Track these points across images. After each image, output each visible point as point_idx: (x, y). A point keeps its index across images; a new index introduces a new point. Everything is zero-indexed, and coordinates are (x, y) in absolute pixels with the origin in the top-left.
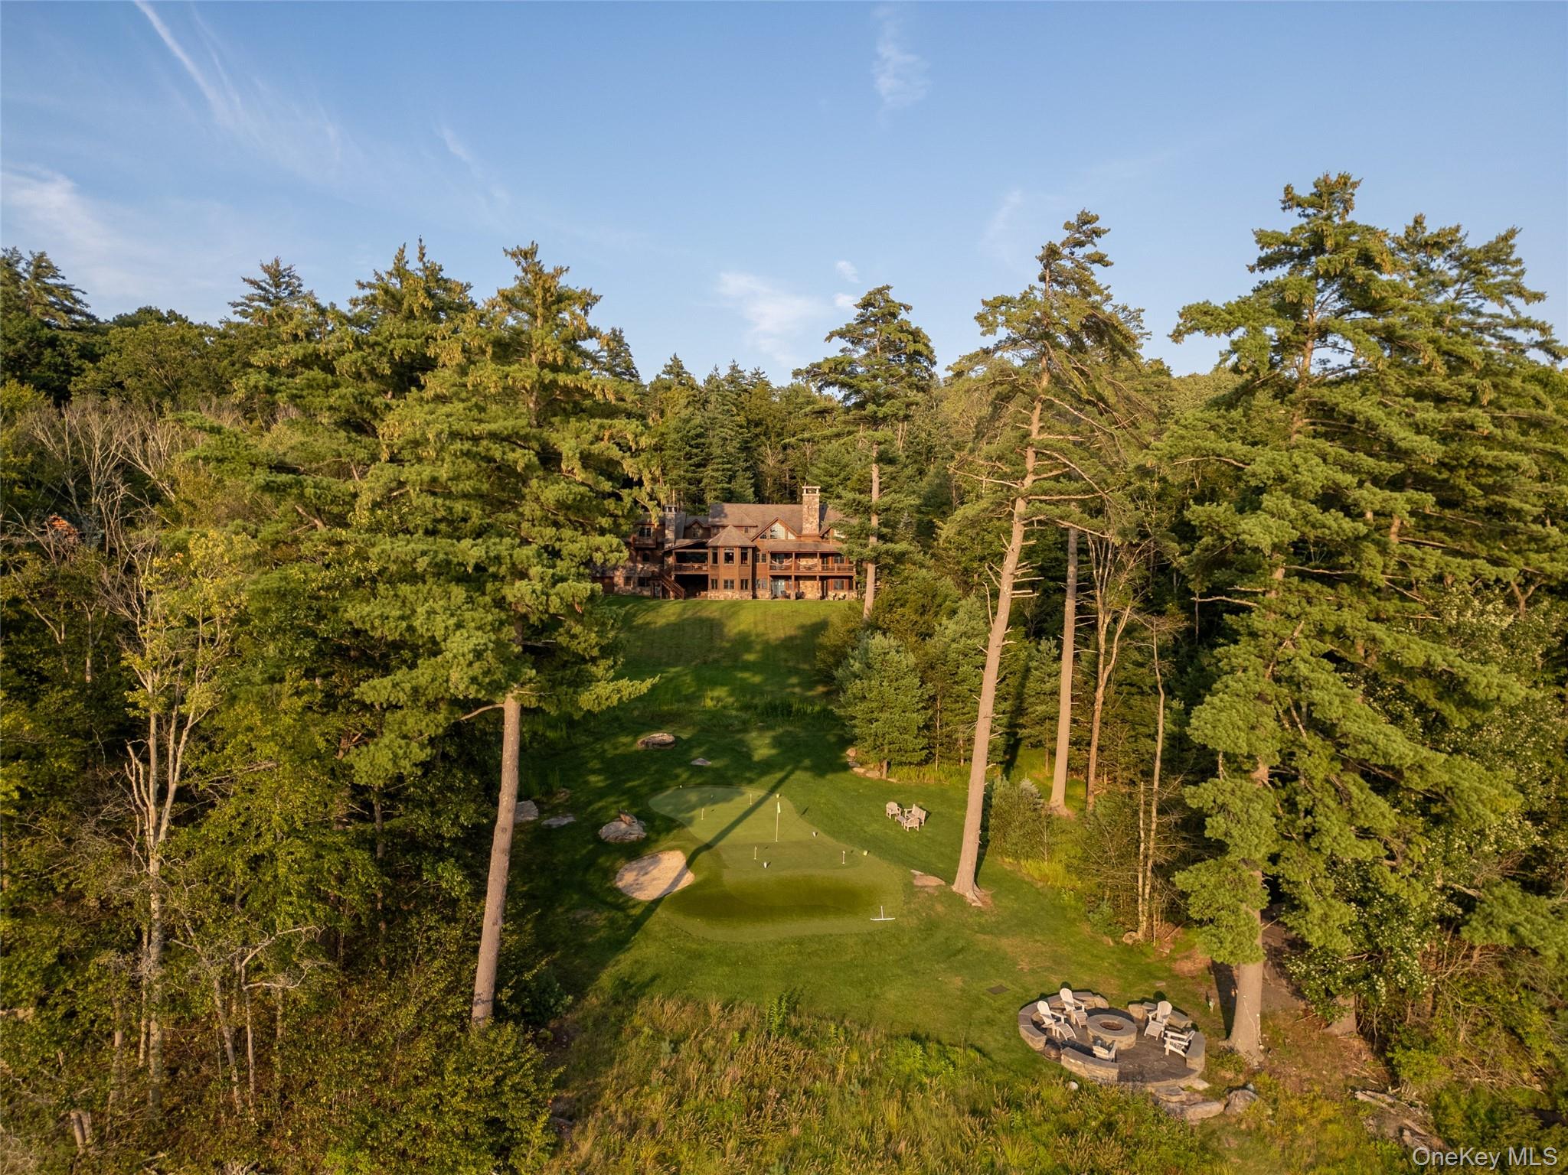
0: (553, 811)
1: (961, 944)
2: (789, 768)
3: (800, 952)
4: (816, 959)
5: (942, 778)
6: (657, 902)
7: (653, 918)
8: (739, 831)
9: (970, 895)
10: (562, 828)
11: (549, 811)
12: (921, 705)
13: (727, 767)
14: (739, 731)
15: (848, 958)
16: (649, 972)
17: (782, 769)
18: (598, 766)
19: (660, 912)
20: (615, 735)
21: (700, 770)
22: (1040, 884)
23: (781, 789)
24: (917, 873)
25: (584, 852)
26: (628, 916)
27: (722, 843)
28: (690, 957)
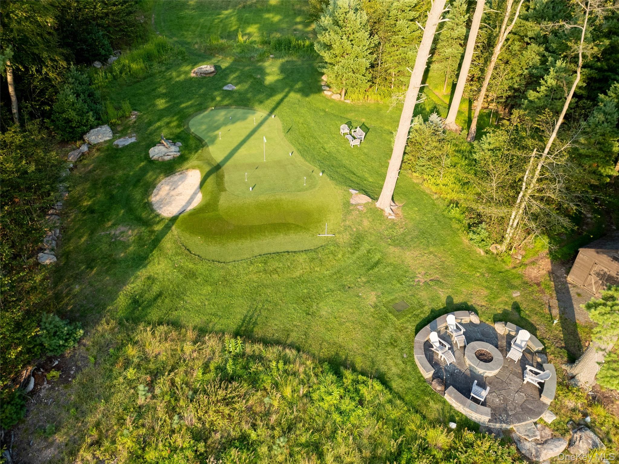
0: (123, 134)
1: (378, 256)
2: (286, 90)
3: (265, 270)
4: (275, 276)
5: (379, 99)
6: (174, 219)
7: (169, 236)
8: (242, 151)
9: (388, 211)
10: (126, 147)
11: (122, 132)
12: (369, 51)
13: (247, 91)
14: (259, 61)
15: (298, 274)
16: (156, 289)
17: (282, 91)
18: (164, 91)
19: (175, 230)
20: (179, 65)
21: (229, 94)
22: (436, 196)
23: (276, 112)
24: (353, 192)
25: (137, 169)
26: (152, 232)
27: (229, 163)
28: (186, 276)
